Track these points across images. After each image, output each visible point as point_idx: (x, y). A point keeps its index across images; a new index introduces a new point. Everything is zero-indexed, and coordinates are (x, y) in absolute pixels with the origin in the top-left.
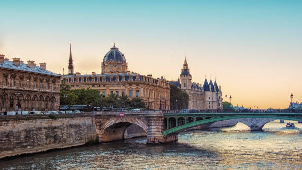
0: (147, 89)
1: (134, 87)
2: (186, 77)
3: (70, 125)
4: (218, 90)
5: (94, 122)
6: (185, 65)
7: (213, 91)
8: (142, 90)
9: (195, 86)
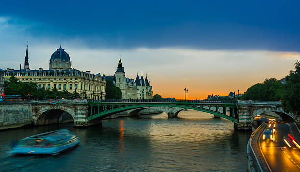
0: (85, 83)
1: (74, 80)
2: (120, 74)
3: (7, 111)
4: (148, 84)
5: (31, 109)
6: (120, 64)
7: (143, 85)
8: (80, 83)
9: (128, 81)
